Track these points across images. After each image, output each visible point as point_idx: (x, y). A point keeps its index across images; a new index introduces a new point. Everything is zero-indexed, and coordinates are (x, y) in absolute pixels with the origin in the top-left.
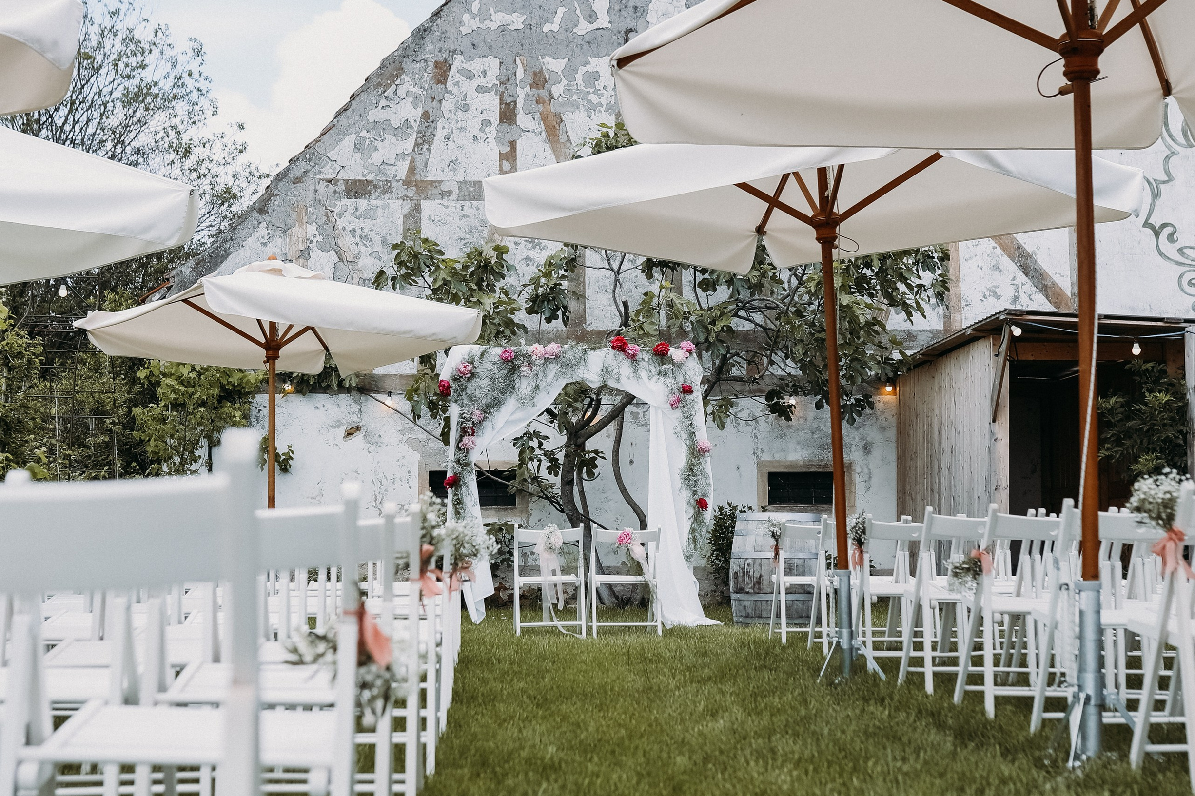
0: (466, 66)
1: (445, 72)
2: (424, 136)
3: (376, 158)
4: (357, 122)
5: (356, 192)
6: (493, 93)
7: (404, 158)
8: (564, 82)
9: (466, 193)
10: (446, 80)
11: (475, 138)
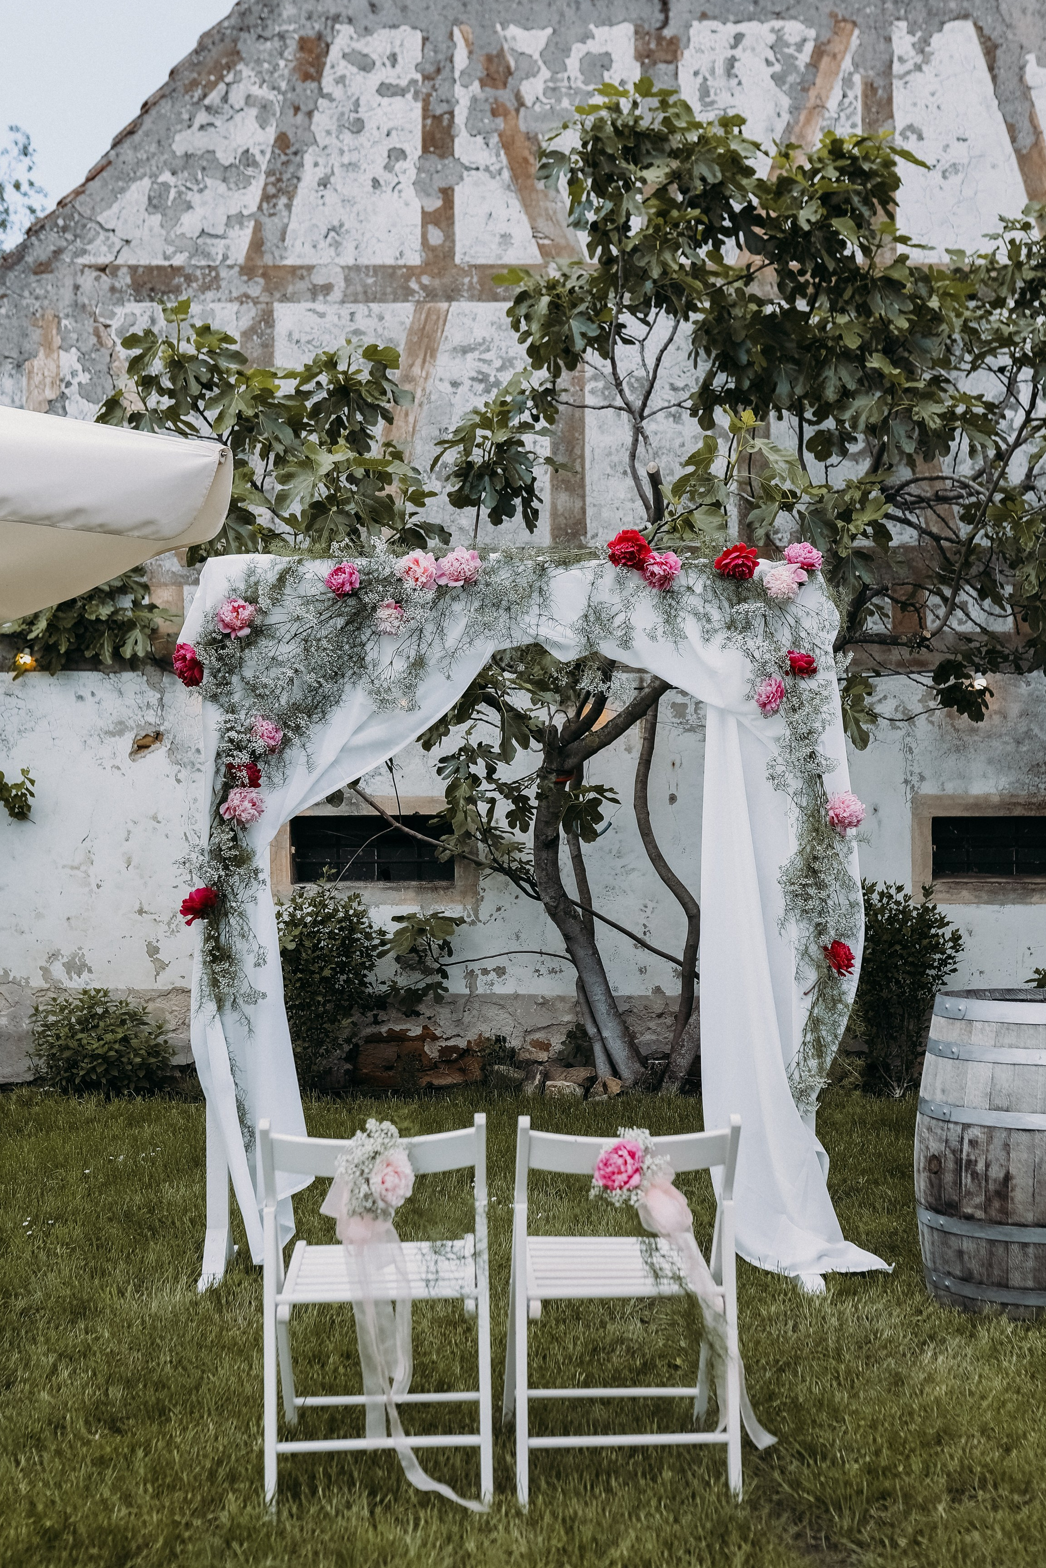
0: (360, 46)
1: (318, 57)
2: (279, 180)
3: (190, 223)
4: (154, 155)
5: (152, 290)
6: (409, 96)
7: (241, 224)
8: (545, 73)
9: (359, 289)
10: (320, 73)
11: (376, 183)
